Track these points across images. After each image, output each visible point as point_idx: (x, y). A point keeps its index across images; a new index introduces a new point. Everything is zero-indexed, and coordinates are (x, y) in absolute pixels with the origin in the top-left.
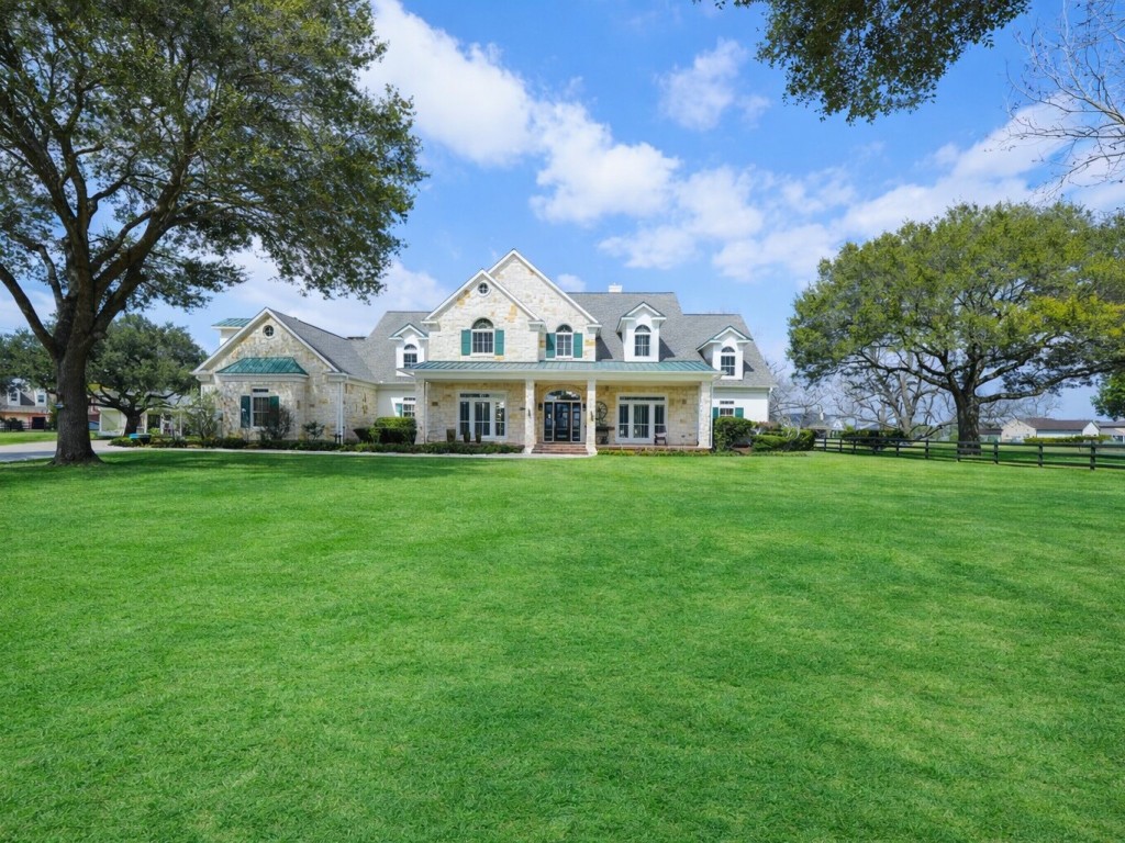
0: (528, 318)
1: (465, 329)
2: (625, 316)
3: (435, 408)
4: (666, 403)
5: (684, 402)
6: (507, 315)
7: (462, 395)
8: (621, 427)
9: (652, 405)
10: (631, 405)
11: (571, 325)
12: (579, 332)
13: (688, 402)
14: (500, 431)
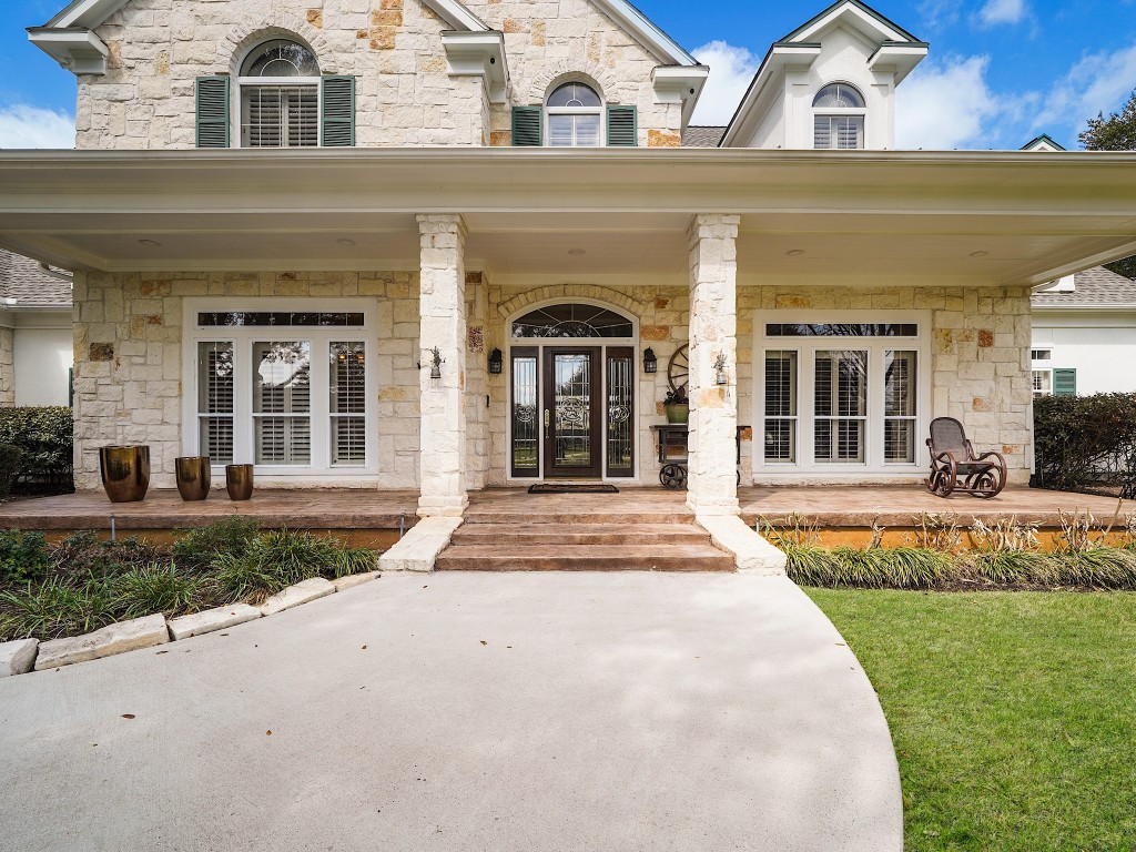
0: (437, 27)
1: (210, 71)
2: (783, 42)
3: (104, 367)
4: (919, 344)
5: (986, 339)
6: (366, 23)
7: (206, 319)
8: (770, 426)
9: (879, 354)
10: (806, 351)
11: (601, 74)
12: (625, 100)
13: (998, 340)
14: (349, 443)
